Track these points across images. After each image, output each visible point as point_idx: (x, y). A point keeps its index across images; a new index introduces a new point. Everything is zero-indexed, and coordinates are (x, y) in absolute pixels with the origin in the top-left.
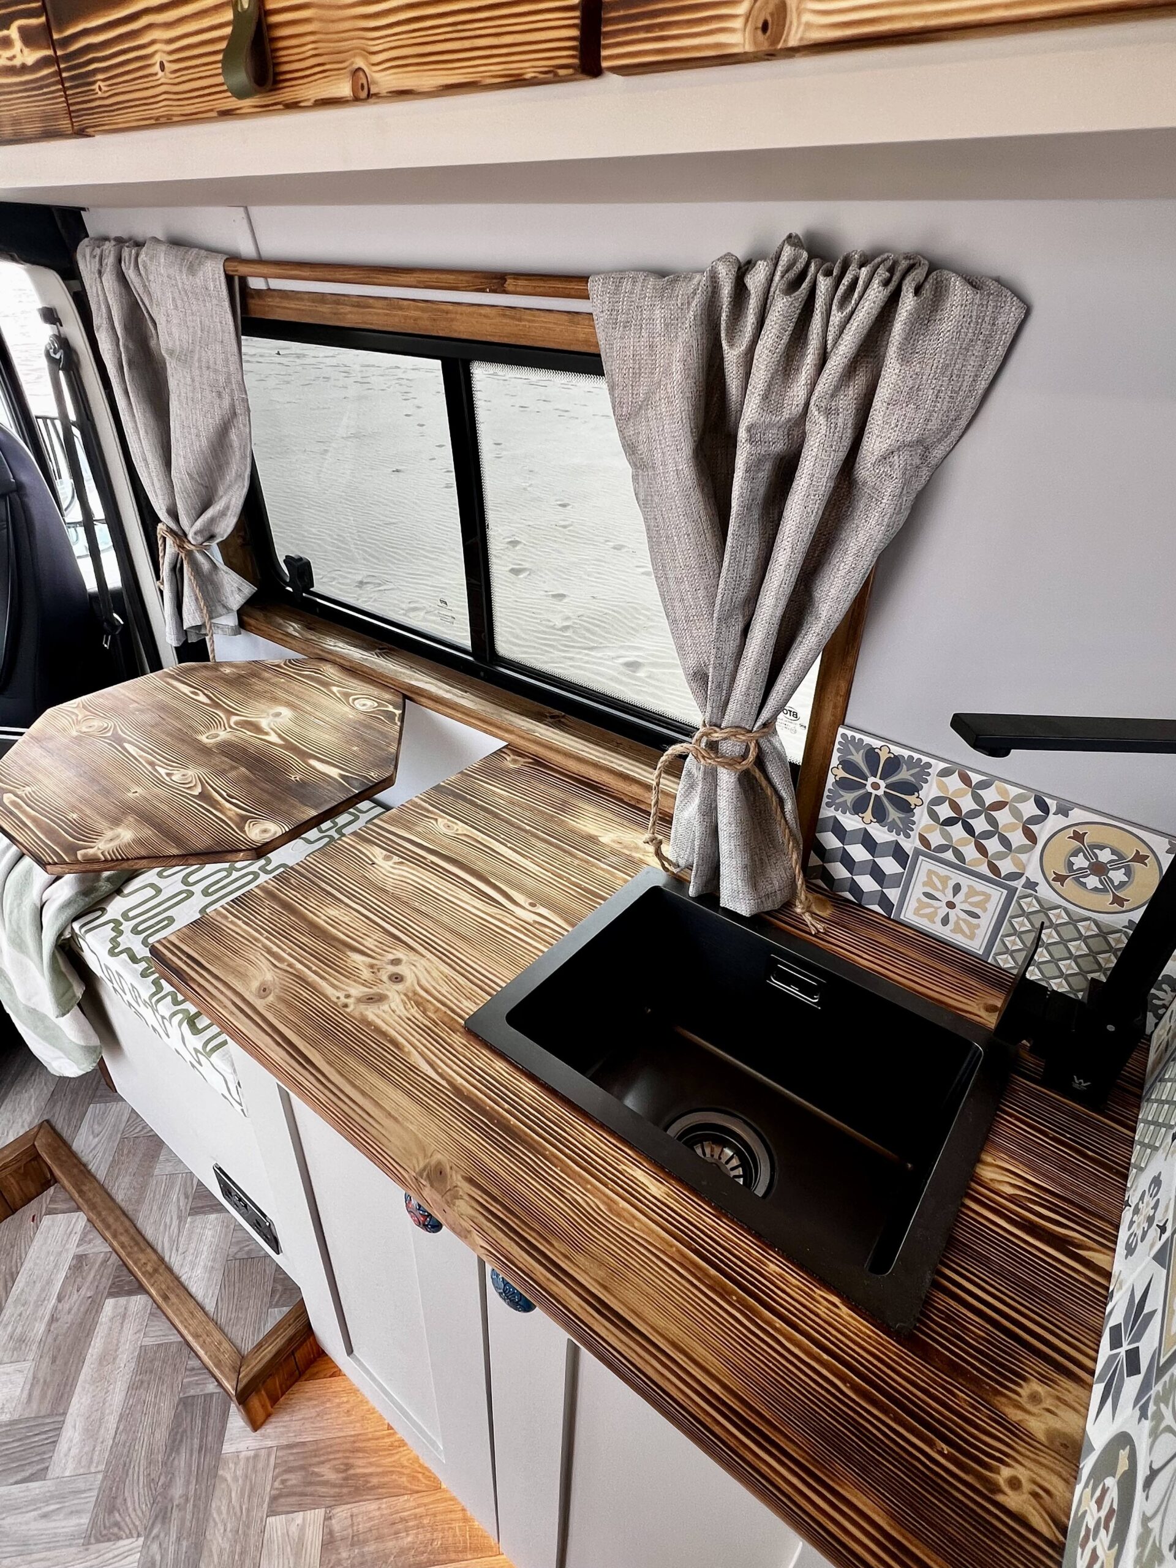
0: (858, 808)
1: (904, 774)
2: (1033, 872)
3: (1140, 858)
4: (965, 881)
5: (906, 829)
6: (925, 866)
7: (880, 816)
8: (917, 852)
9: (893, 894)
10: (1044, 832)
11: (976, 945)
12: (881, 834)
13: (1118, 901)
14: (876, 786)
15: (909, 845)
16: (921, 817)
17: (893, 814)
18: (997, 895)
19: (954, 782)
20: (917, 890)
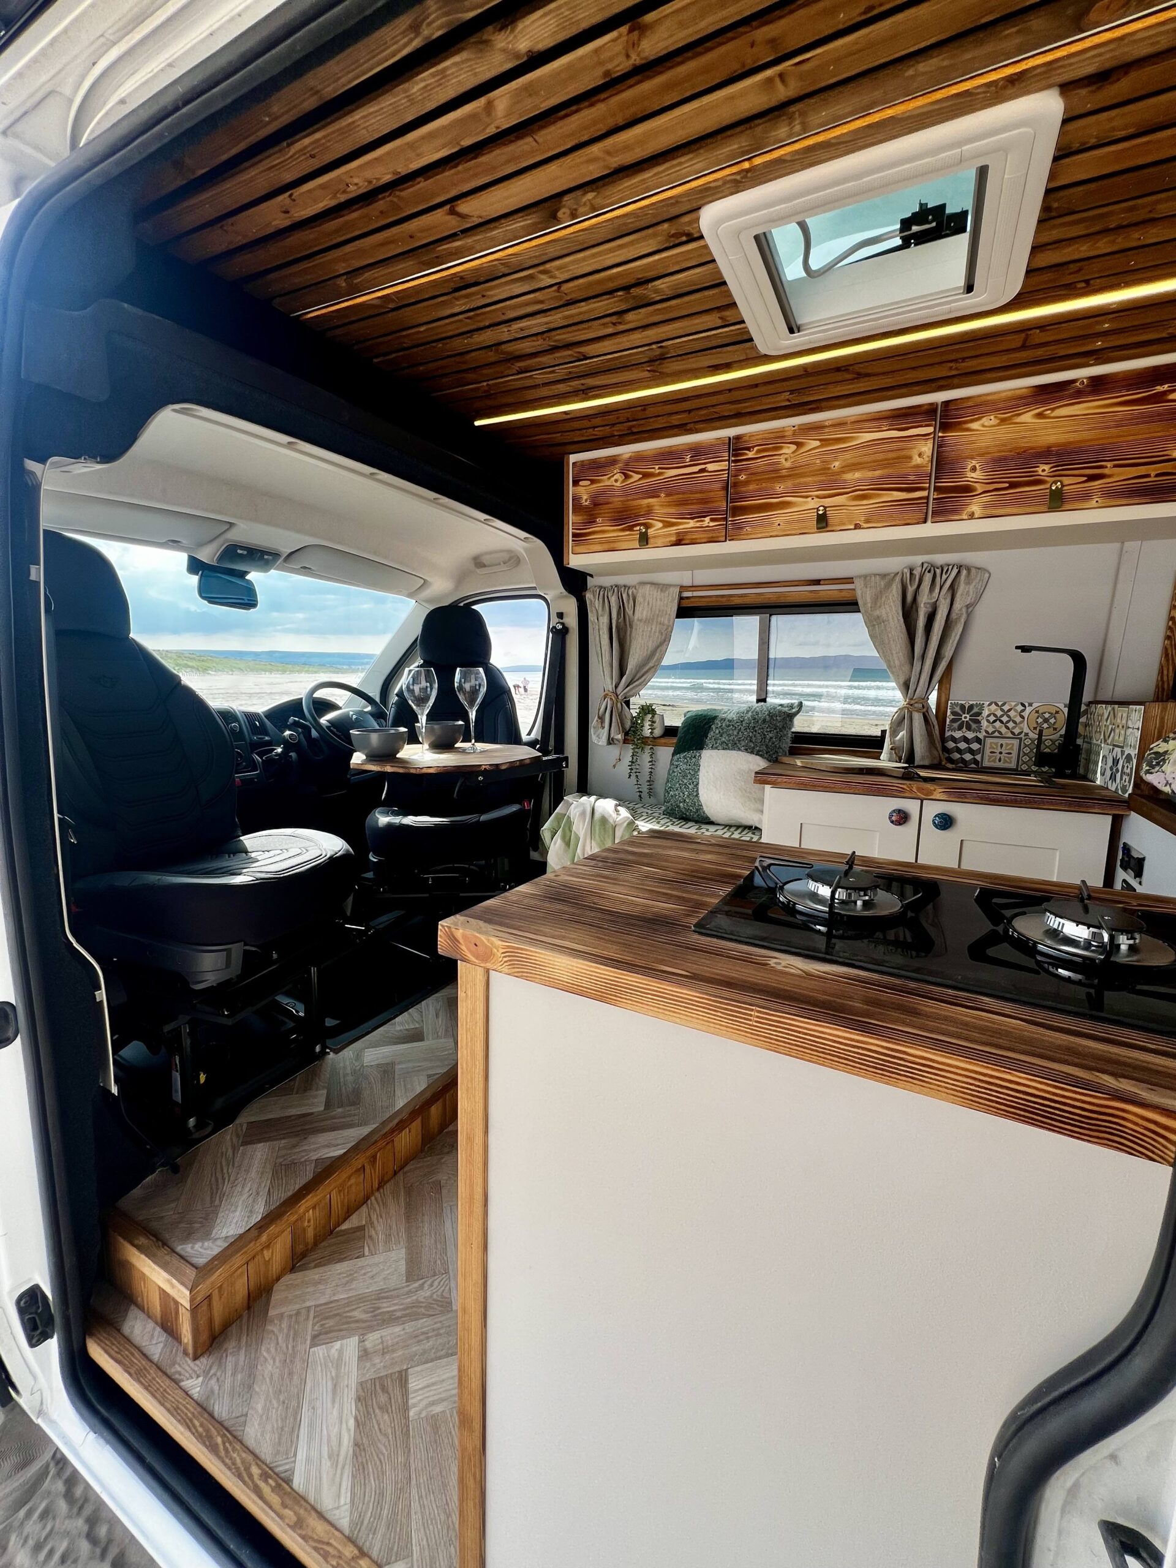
0: (960, 728)
1: (976, 710)
2: (1026, 730)
3: (1057, 712)
4: (1004, 741)
5: (979, 730)
6: (989, 741)
7: (969, 728)
8: (985, 737)
9: (978, 757)
10: (1026, 714)
11: (1013, 765)
12: (970, 735)
13: (1055, 729)
14: (966, 717)
15: (981, 736)
16: (984, 724)
17: (974, 726)
18: (1016, 742)
19: (993, 707)
20: (987, 751)
